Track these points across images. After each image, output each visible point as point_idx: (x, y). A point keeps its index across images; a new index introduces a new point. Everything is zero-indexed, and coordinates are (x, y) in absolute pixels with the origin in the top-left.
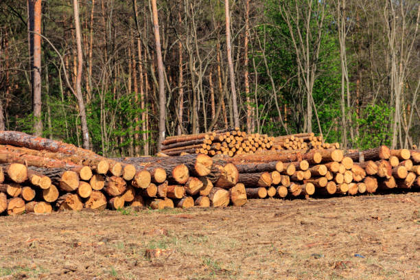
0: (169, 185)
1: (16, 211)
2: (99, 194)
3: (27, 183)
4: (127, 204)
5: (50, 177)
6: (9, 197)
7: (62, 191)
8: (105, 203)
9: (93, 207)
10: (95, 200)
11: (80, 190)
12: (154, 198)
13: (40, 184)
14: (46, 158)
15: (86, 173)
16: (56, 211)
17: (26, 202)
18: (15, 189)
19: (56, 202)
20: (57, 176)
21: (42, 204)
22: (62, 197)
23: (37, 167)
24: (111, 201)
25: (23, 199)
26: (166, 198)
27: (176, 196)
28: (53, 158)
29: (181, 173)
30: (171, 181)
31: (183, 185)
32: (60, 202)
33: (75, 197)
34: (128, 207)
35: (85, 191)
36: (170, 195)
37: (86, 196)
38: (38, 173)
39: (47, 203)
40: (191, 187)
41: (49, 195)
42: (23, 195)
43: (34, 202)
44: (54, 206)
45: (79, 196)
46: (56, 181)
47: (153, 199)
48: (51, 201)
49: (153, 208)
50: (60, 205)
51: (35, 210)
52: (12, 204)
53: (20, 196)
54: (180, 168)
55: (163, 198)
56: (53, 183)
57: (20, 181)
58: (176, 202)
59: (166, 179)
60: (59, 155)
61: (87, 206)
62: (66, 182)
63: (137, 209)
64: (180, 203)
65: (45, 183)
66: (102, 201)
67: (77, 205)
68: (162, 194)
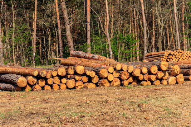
1: (80, 87)
2: (117, 79)
3: (84, 74)
4: (130, 83)
5: (95, 72)
6: (76, 81)
7: (100, 78)
8: (120, 83)
9: (114, 85)
10: (115, 82)
11: (108, 77)
12: (142, 80)
13: (90, 75)
14: (93, 63)
15: (111, 69)
16: (98, 87)
17: (84, 83)
18: (79, 77)
19: (97, 83)
20: (98, 71)
21: (91, 84)
22: (100, 81)
23: (89, 67)
24: (122, 82)
25: (83, 82)
26: (147, 81)
27: (152, 79)
28: (96, 63)
29: (154, 69)
30: (150, 73)
31: (155, 75)
32: (99, 83)
33: (106, 80)
34: (130, 85)
35: (111, 78)
36: (149, 79)
37: (111, 80)
38: (89, 70)
39: (94, 83)
40: (159, 75)
41: (94, 79)
42: (83, 80)
43: (87, 83)
44: (97, 85)
45: (108, 80)
46: (97, 73)
47: (141, 81)
48: (95, 82)
49: (142, 85)
50: (100, 84)
51: (88, 86)
52: (78, 84)
53: (81, 80)
54: (153, 67)
55: (146, 81)
56: (96, 74)
57: (81, 73)
58: (152, 82)
59: (148, 72)
60: (99, 61)
61: (112, 85)
62: (102, 73)
63: (134, 86)
64: (154, 83)
65: (93, 74)
66: (118, 82)
67: (107, 84)
68: (146, 79)
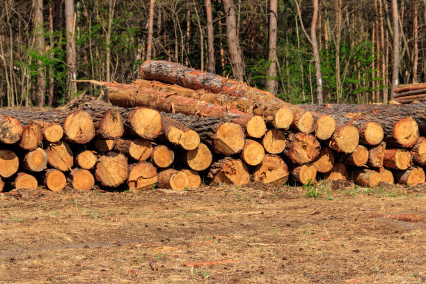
0: (386, 148)
1: (142, 184)
2: (276, 159)
3: (162, 140)
4: (321, 176)
5: (198, 132)
6: (132, 161)
7: (218, 156)
8: (286, 174)
9: (266, 181)
10: (270, 170)
11: (246, 153)
12: (364, 168)
13: (181, 143)
14: (201, 103)
15: (257, 126)
16: (207, 184)
17: (159, 170)
18: (143, 149)
19: (208, 170)
20: (210, 130)
21: (184, 173)
22: (217, 164)
23: (187, 114)
24: (295, 172)
25: (155, 165)
26: (382, 169)
27: (398, 165)
28: (212, 102)
29: (406, 131)
30: (391, 142)
31: (409, 149)
32: (214, 171)
33: (238, 164)
34: (321, 181)
35: (254, 154)
36: (389, 165)
37: (255, 163)
38: (181, 125)
39: (194, 172)
40: (421, 152)
41: (196, 159)
42: (155, 158)
43: (171, 171)
44: (205, 177)
45: (244, 161)
46: (208, 137)
47: (361, 169)
48: (199, 169)
49: (360, 183)
50: (214, 175)
51: (172, 183)
52: (136, 173)
53: (150, 160)
54: (404, 124)
55: (377, 169)
56: (202, 141)
57: (150, 136)
58: (398, 174)
59: (383, 140)
60: (221, 97)
61: (256, 179)
62: (222, 139)
63: (336, 186)
64: (404, 177)
65: (190, 140)
66: (281, 172)
67: (241, 177)
68: (376, 162)
